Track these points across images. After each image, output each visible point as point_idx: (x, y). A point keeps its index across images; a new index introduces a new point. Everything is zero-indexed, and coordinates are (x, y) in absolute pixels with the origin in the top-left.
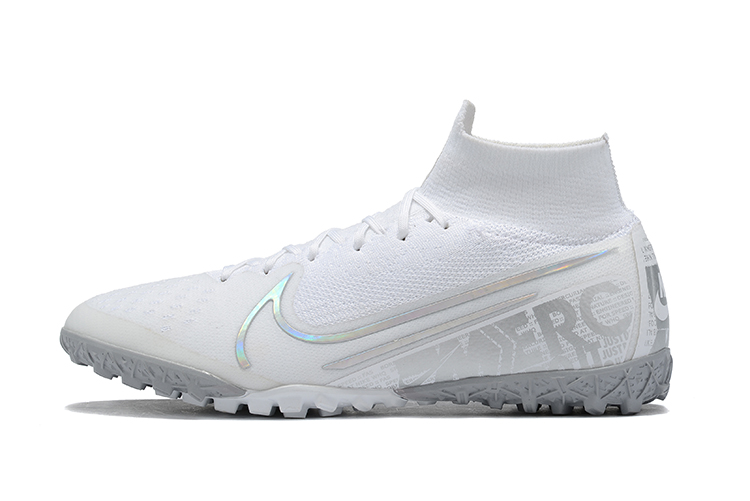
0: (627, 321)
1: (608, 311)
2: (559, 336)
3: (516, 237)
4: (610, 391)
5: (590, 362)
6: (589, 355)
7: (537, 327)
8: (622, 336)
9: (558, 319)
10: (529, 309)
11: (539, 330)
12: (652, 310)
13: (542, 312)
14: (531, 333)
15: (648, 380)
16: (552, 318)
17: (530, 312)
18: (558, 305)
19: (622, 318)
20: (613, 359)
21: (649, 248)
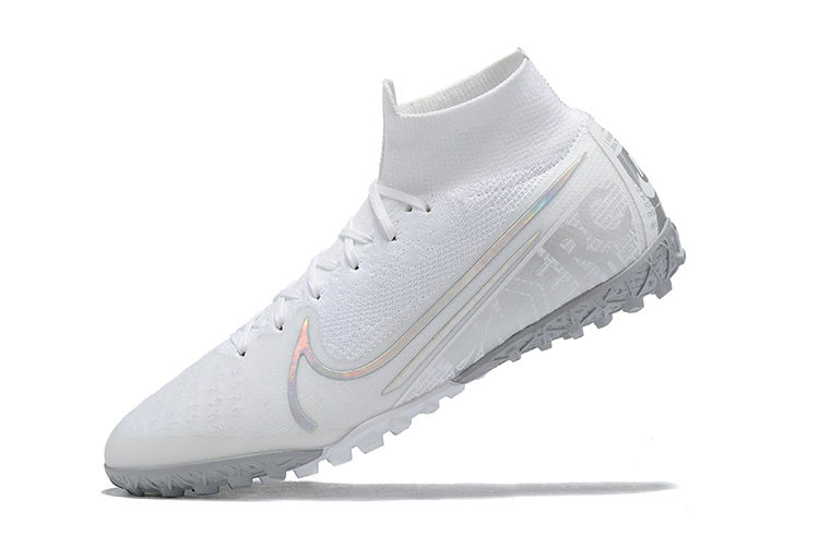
0: (628, 215)
1: (609, 215)
2: (577, 260)
3: (496, 190)
4: (642, 286)
5: (615, 270)
6: (611, 264)
7: (554, 261)
8: (630, 231)
9: (568, 245)
10: (539, 249)
11: (557, 263)
12: (642, 194)
13: (552, 246)
14: (551, 269)
15: (668, 258)
16: (564, 247)
17: (542, 251)
18: (564, 232)
19: (622, 215)
20: (632, 257)
21: (610, 136)
